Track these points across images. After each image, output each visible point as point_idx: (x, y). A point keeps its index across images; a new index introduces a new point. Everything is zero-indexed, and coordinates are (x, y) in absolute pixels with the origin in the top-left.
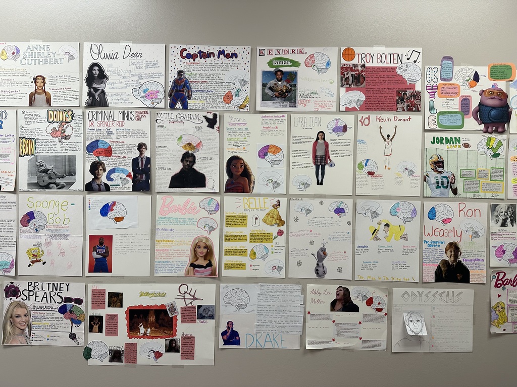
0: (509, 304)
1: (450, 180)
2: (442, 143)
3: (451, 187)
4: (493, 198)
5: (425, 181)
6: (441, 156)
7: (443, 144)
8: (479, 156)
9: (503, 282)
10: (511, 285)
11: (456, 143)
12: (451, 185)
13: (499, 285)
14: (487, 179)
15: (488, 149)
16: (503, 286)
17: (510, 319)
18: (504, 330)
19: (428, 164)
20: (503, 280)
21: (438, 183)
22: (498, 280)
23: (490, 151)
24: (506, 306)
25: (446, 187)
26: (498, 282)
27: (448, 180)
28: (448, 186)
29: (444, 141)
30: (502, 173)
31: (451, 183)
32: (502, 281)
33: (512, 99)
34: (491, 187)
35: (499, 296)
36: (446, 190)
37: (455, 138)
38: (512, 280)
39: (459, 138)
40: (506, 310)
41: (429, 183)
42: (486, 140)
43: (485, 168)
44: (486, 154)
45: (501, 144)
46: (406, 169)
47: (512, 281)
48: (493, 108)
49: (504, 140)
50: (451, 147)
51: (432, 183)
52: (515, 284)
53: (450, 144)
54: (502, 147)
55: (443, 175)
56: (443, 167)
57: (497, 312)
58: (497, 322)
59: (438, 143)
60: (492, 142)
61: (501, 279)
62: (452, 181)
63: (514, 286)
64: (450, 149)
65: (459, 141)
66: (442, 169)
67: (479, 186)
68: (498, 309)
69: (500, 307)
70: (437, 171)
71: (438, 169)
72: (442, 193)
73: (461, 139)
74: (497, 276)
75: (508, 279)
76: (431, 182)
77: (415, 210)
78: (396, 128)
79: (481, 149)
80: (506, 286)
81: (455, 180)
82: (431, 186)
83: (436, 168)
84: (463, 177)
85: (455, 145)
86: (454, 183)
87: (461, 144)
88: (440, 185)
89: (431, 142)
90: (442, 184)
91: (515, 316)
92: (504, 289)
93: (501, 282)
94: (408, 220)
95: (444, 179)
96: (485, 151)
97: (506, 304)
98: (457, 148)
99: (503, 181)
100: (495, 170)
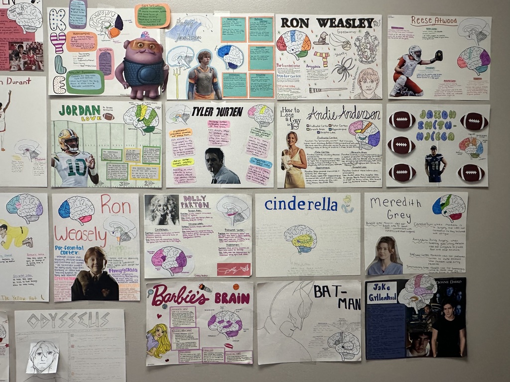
0: (172, 326)
1: (88, 164)
2: (74, 113)
3: (89, 173)
4: (147, 187)
5: (53, 165)
6: (74, 131)
7: (77, 115)
8: (127, 130)
9: (164, 298)
10: (175, 302)
11: (94, 114)
12: (89, 171)
13: (158, 303)
14: (140, 162)
15: (139, 121)
16: (164, 303)
17: (174, 347)
18: (167, 360)
19: (57, 143)
20: (164, 295)
21: (71, 168)
22: (156, 296)
23: (141, 124)
24: (169, 330)
25: (84, 174)
26: (157, 299)
27: (85, 164)
28: (85, 172)
29: (78, 111)
30: (158, 153)
31: (89, 167)
32: (162, 297)
33: (169, 53)
34: (144, 172)
35: (159, 316)
36: (83, 177)
37: (93, 107)
38: (176, 295)
39: (99, 106)
40: (169, 335)
41: (59, 169)
42: (135, 109)
43: (134, 147)
44: (136, 128)
45: (155, 114)
46: (27, 150)
47: (176, 297)
48: (144, 65)
49: (158, 108)
50: (88, 119)
51: (63, 168)
52: (180, 300)
53: (86, 114)
54: (157, 118)
55: (78, 157)
56: (78, 147)
57: (156, 338)
58: (157, 351)
59: (69, 113)
60: (143, 111)
61: (161, 295)
62: (90, 165)
63: (179, 303)
64: (86, 122)
65: (98, 111)
66: (76, 149)
67: (128, 172)
68: (157, 333)
69: (161, 331)
70: (70, 152)
71: (71, 149)
72: (77, 182)
73: (101, 109)
74: (155, 290)
75: (170, 294)
76: (61, 166)
77: (40, 205)
78: (10, 94)
79: (128, 121)
80: (168, 304)
81: (94, 163)
82: (61, 172)
83: (68, 148)
84: (105, 160)
85: (92, 116)
86: (94, 168)
87: (101, 115)
88: (75, 171)
89: (60, 112)
90: (78, 170)
91: (181, 341)
92: (165, 307)
93: (160, 298)
94: (33, 219)
95: (79, 162)
96: (135, 124)
97: (168, 326)
98: (96, 121)
99: (159, 164)
100: (148, 150)
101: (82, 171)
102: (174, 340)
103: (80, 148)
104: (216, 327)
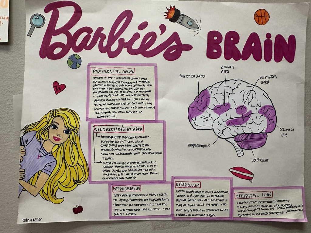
0: (93, 115)
9: (72, 39)
10: (102, 50)
13: (58, 51)
16: (71, 52)
17: (97, 172)
18: (78, 210)
20: (72, 31)
22: (51, 31)
24: (84, 126)
26: (55, 39)
32: (68, 34)
35: (58, 88)
38: (106, 32)
40: (83, 140)
47: (104, 37)
52: (114, 47)
57: (49, 147)
58: (50, 182)
61: (65, 30)
63: (112, 55)
68: (52, 133)
69: (61, 127)
74: (48, 16)
75: (88, 30)
80: (84, 54)
91: (117, 159)
92: (75, 63)
93: (62, 39)
97: (82, 116)
102: (98, 155)
104: (210, 123)
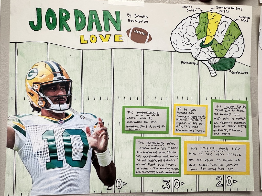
1: (91, 141)
2: (64, 26)
3: (95, 161)
4: (221, 189)
5: (11, 145)
6: (63, 66)
7: (69, 30)
8: (177, 65)
11: (108, 29)
12: (94, 156)
14: (205, 135)
15: (202, 45)
19: (22, 93)
21: (53, 150)
23: (207, 53)
25: (81, 163)
27: (84, 140)
28: (84, 158)
29: (71, 22)
30: (243, 115)
31: (95, 148)
34: (214, 156)
36: (80, 172)
37: (106, 13)
39: (118, 13)
41: (25, 152)
42: (195, 21)
43: (193, 103)
44: (197, 61)
45: (235, 33)
49: (245, 19)
50: (93, 39)
51: (35, 150)
53: (90, 29)
54: (240, 41)
55: (70, 125)
56: (69, 101)
59: (51, 26)
60: (212, 26)
62: (97, 143)
64: (90, 46)
65: (117, 23)
66: (64, 106)
67: (179, 157)
70: (53, 114)
71: (54, 107)
72: (65, 181)
73: (124, 18)
76: (30, 147)
79: (180, 46)
81: (107, 139)
82: (30, 160)
83: (47, 105)
84: (131, 131)
85: (104, 33)
86: (104, 149)
87: (123, 32)
88: (61, 156)
89: (31, 23)
90: (68, 154)
95: (72, 137)
96: (195, 52)
98: (112, 44)
99: (247, 138)
100: (223, 108)
101: (77, 157)
103: (75, 103)
